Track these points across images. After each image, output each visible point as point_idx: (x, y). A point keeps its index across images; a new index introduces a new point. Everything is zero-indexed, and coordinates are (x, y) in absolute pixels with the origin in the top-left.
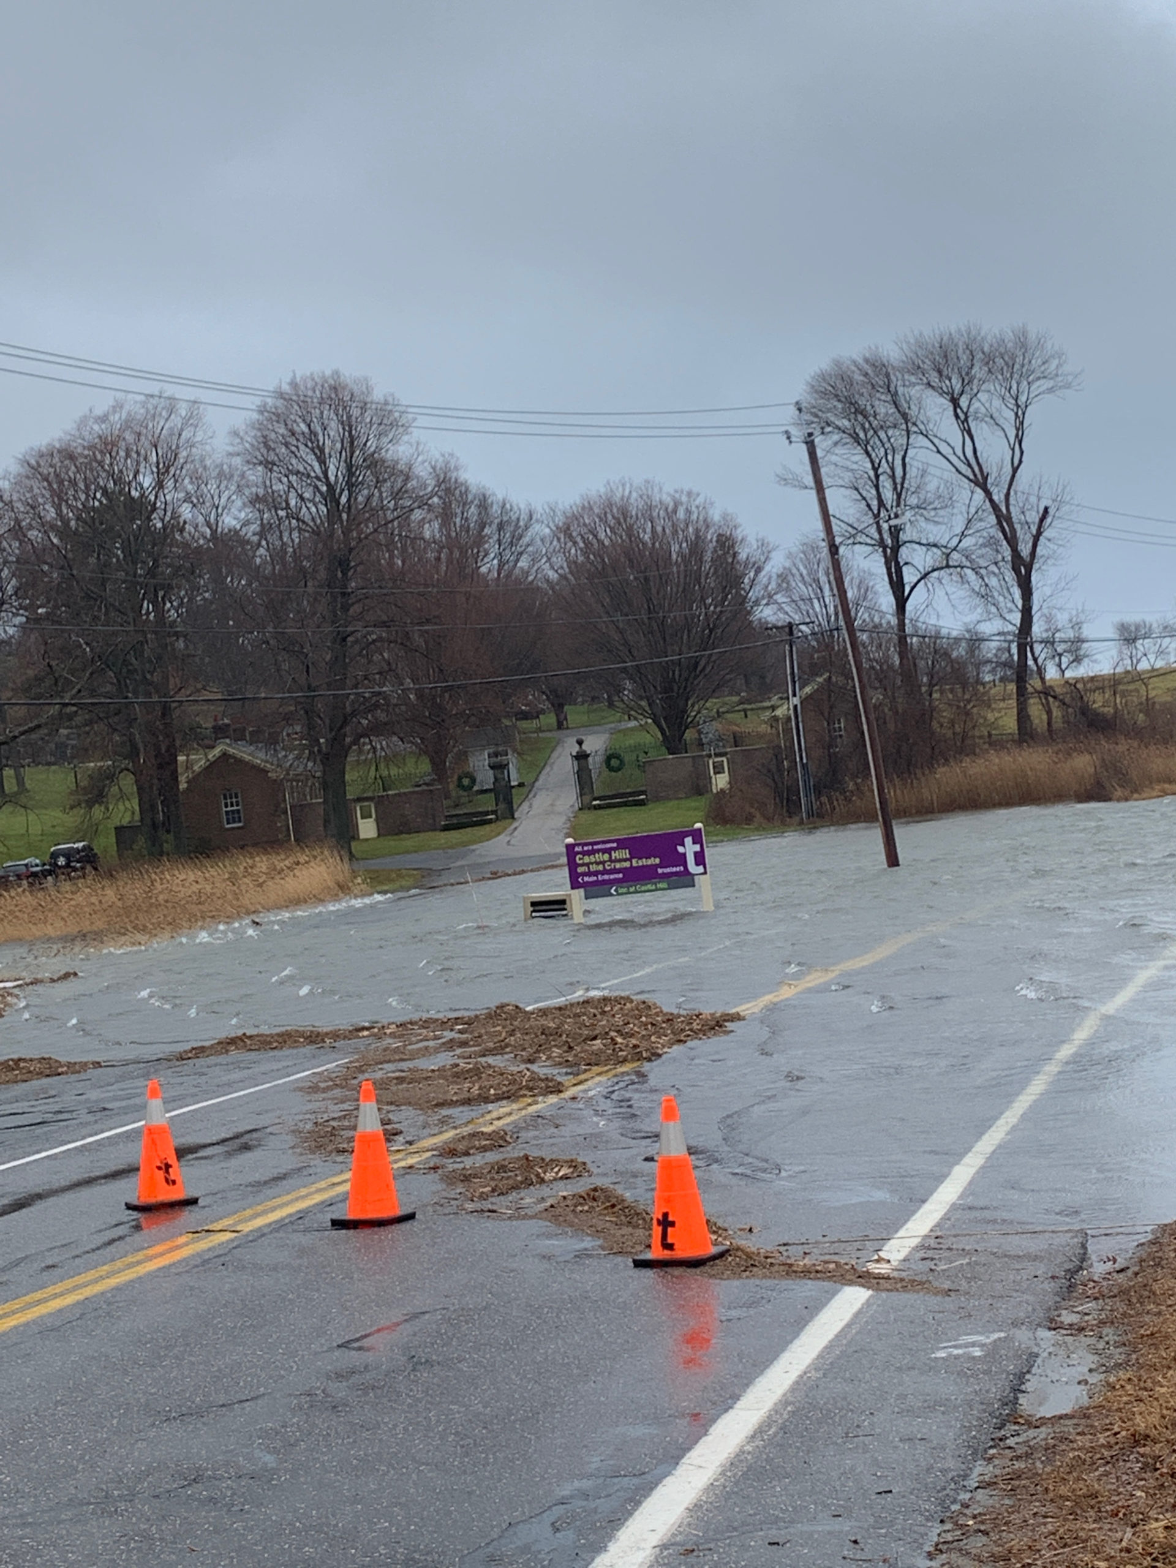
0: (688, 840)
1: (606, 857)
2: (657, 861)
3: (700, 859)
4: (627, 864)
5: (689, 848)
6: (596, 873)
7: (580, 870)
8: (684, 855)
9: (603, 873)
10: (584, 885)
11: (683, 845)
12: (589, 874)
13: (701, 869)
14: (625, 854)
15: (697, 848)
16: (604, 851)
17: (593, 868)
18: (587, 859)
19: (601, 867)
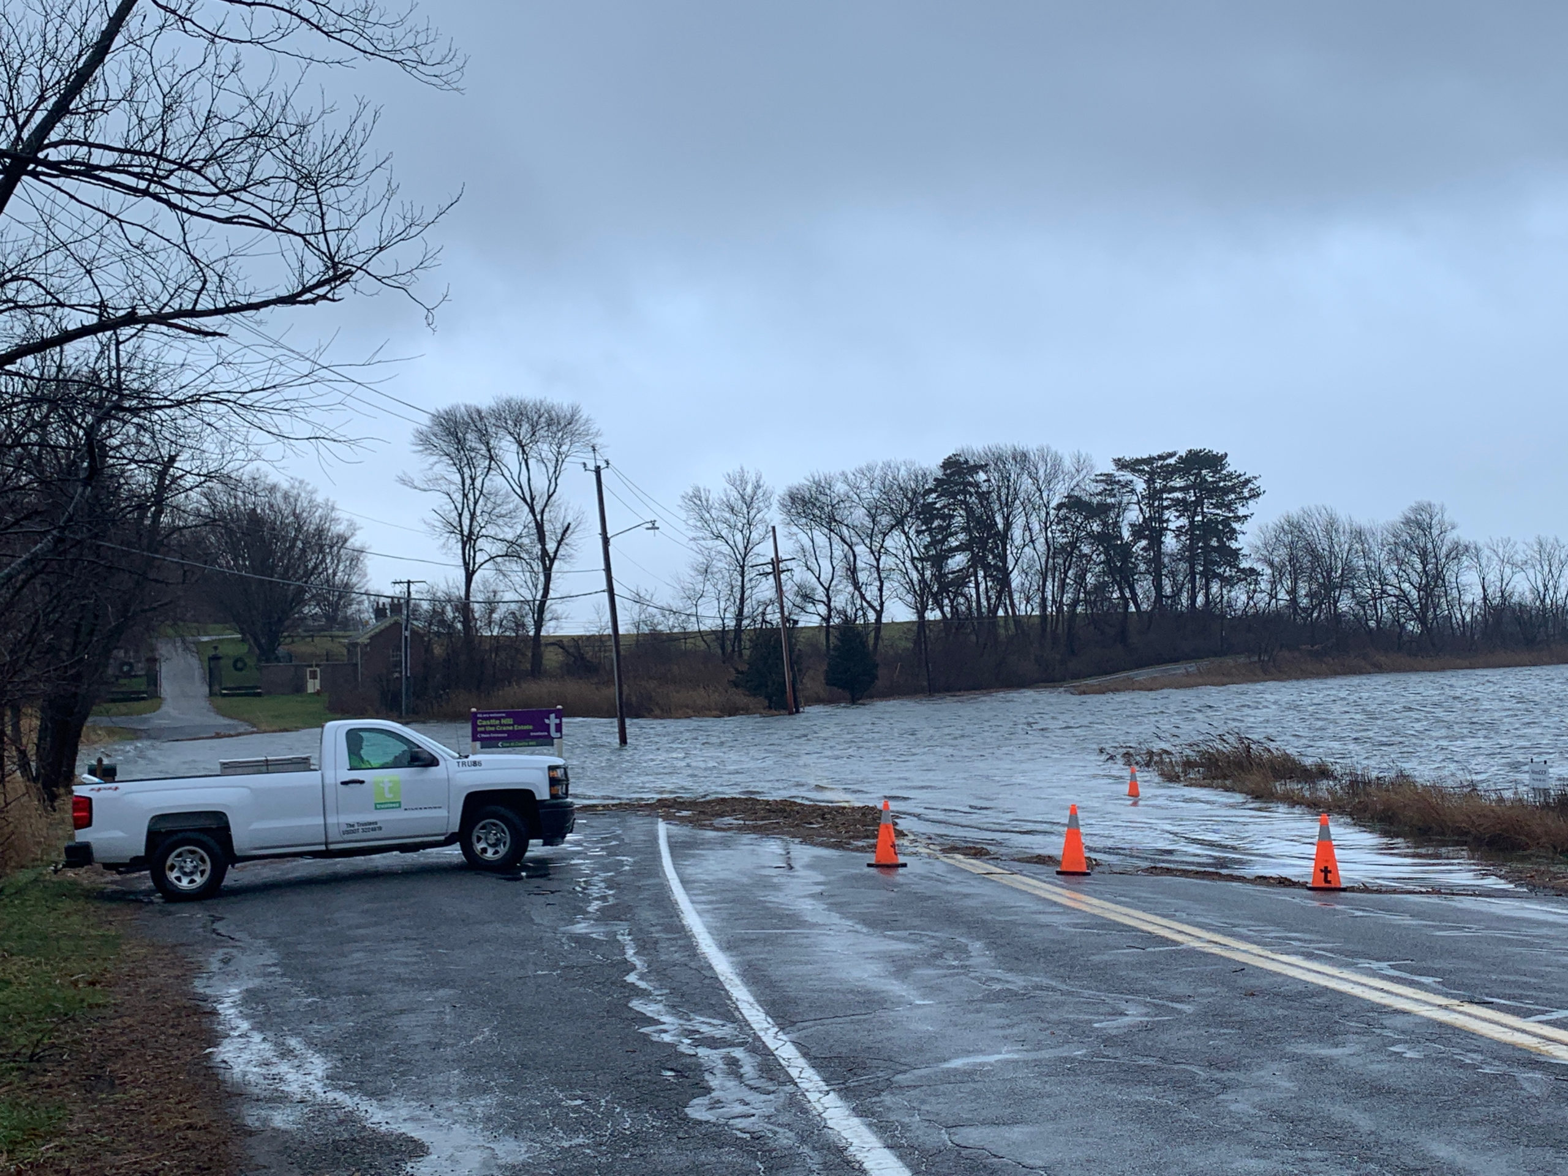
0: (552, 716)
1: (498, 722)
2: (531, 727)
3: (559, 728)
4: (511, 728)
5: (552, 721)
6: (490, 732)
7: (479, 729)
8: (548, 725)
9: (496, 732)
10: (481, 740)
11: (548, 718)
12: (485, 732)
13: (558, 735)
14: (510, 721)
15: (558, 721)
16: (496, 718)
17: (489, 729)
18: (484, 723)
19: (493, 729)
